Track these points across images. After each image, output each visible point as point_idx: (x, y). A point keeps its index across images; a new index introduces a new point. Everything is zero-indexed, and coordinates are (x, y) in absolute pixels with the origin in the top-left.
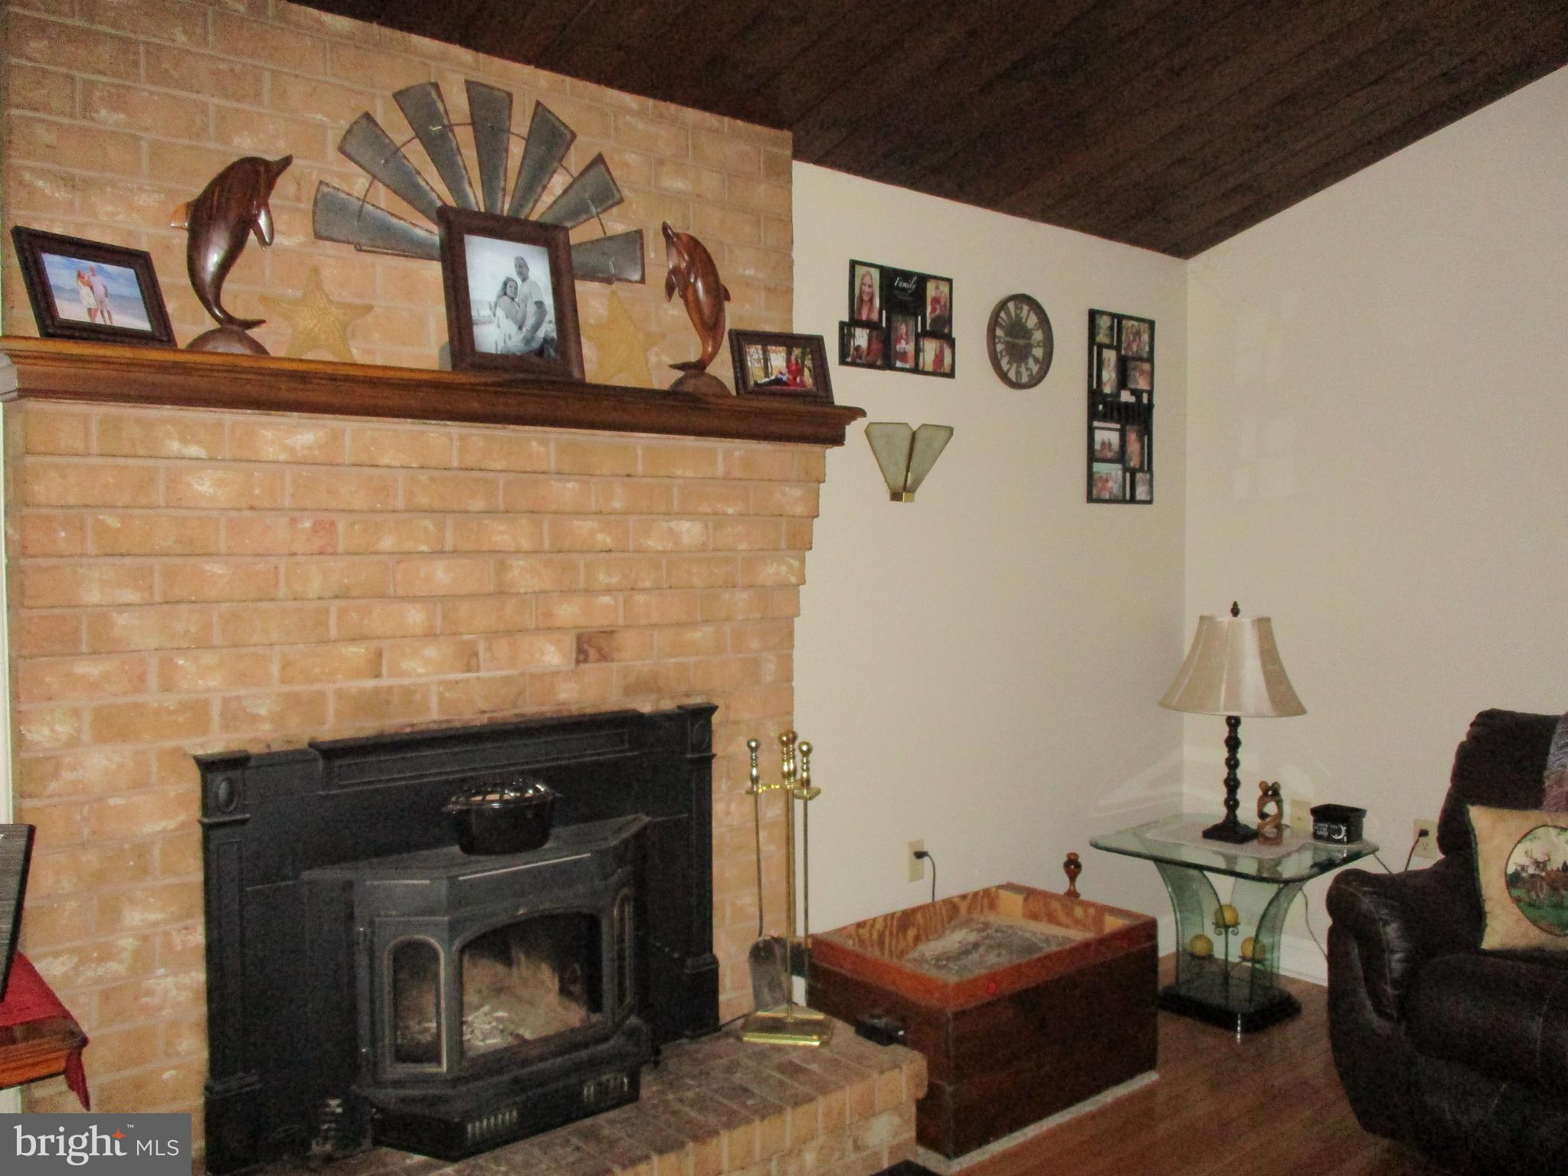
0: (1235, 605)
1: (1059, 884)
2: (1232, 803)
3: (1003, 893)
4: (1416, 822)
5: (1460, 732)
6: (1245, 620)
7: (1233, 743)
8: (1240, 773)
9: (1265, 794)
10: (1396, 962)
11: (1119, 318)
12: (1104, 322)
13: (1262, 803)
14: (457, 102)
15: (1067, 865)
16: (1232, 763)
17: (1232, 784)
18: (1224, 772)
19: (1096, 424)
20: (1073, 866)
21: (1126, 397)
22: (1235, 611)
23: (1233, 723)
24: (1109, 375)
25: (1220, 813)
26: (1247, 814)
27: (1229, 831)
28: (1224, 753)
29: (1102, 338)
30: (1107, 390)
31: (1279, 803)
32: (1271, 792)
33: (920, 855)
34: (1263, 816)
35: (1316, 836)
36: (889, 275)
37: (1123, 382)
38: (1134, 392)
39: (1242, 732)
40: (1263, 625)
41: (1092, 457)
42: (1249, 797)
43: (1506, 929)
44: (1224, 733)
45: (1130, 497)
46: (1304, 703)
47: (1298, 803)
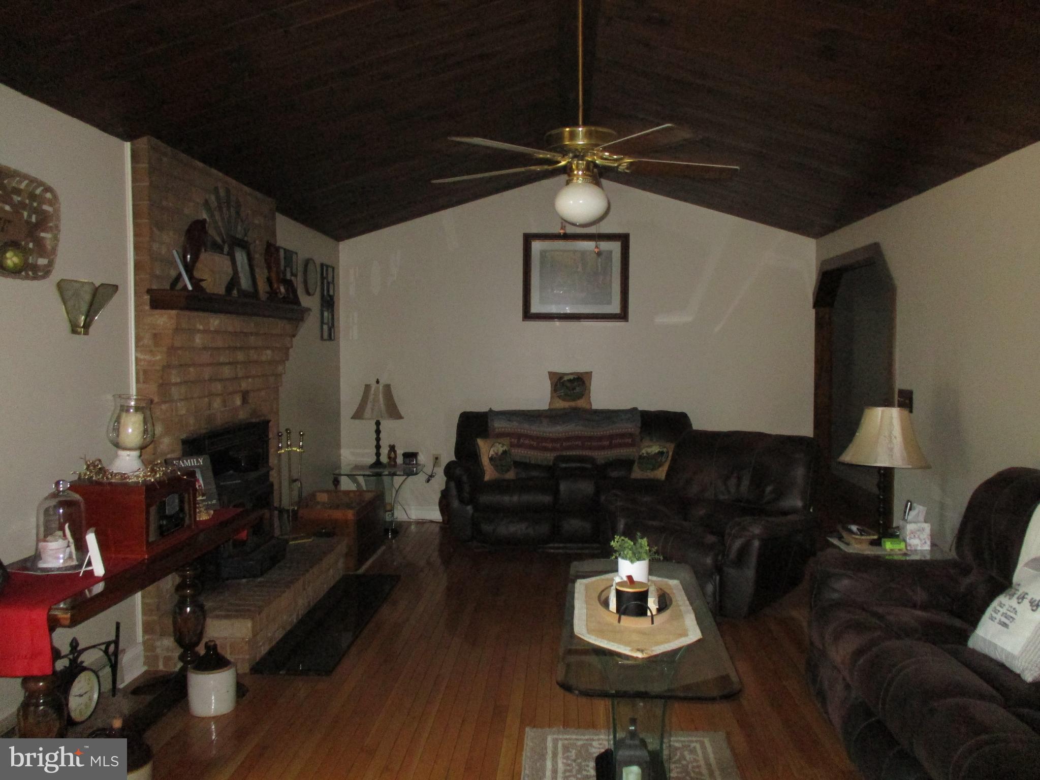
0: (378, 379)
1: (332, 487)
2: (378, 454)
3: (318, 494)
4: (434, 455)
5: (457, 420)
6: (381, 386)
7: (378, 432)
8: (381, 443)
9: (391, 449)
11: (327, 266)
12: (325, 268)
13: (390, 452)
15: (333, 482)
16: (378, 439)
17: (378, 447)
18: (375, 443)
19: (323, 309)
20: (336, 482)
21: (329, 298)
22: (378, 382)
23: (378, 423)
24: (325, 289)
25: (372, 460)
26: (384, 459)
27: (378, 463)
28: (375, 436)
29: (324, 274)
30: (325, 295)
31: (395, 452)
32: (392, 448)
34: (389, 458)
35: (404, 463)
37: (328, 292)
38: (330, 296)
39: (381, 428)
41: (322, 323)
42: (384, 451)
43: (490, 473)
44: (375, 427)
45: (330, 338)
46: (403, 414)
47: (400, 452)
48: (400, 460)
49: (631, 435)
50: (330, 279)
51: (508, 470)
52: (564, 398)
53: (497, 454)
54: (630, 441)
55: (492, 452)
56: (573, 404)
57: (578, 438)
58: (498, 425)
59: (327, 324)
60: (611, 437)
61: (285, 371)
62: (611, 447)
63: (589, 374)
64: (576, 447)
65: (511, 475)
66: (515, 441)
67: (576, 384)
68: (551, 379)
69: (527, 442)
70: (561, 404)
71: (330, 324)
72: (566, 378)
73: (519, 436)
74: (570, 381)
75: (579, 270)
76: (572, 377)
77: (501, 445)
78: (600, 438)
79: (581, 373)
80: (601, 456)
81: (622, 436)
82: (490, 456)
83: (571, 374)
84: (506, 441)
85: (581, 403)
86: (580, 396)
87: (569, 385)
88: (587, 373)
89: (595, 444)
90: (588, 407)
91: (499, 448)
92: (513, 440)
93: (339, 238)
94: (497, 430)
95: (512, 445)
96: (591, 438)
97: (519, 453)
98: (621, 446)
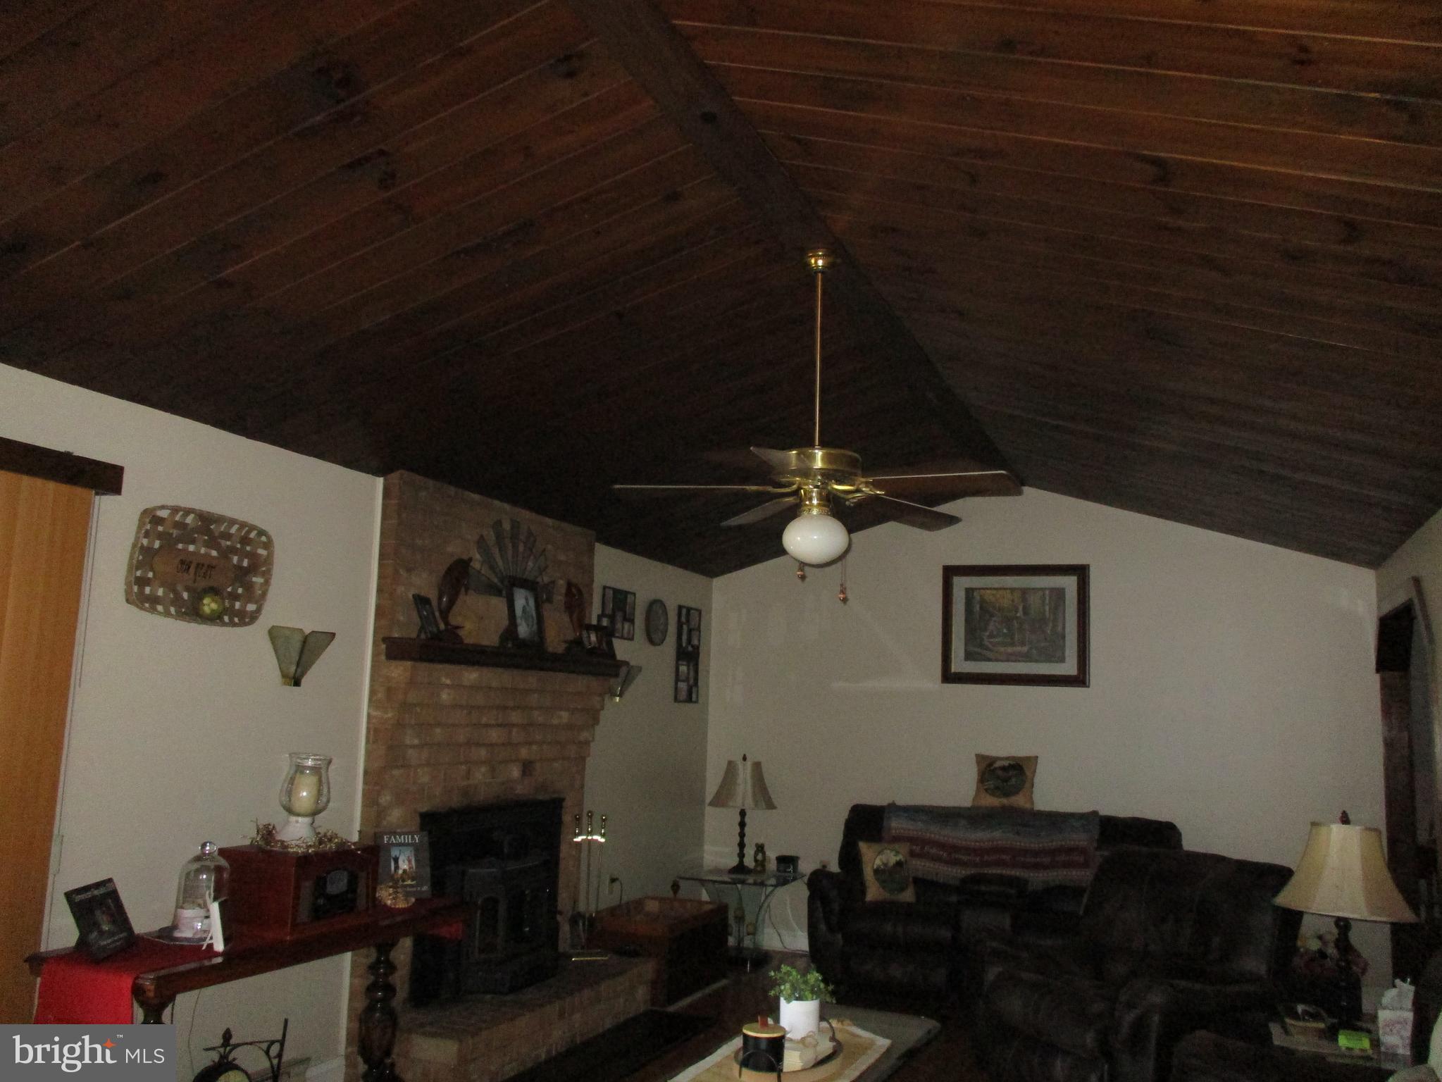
0: (745, 755)
1: (671, 894)
2: (741, 855)
3: (647, 901)
5: (844, 815)
6: (749, 764)
7: (742, 825)
8: (746, 840)
9: (758, 849)
10: (836, 907)
11: (689, 610)
12: (684, 611)
13: (756, 854)
14: (507, 526)
15: (673, 886)
16: (742, 835)
17: (742, 845)
18: (738, 839)
19: (680, 662)
20: (675, 887)
21: (690, 649)
22: (745, 758)
23: (743, 813)
24: (684, 637)
25: (734, 861)
26: (749, 862)
27: (740, 868)
28: (738, 829)
29: (683, 619)
30: (684, 645)
31: (764, 853)
32: (760, 848)
33: (613, 880)
34: (756, 861)
35: (778, 870)
36: (616, 591)
37: (689, 641)
38: (693, 646)
39: (747, 820)
40: (757, 766)
41: (677, 680)
42: (750, 852)
43: (874, 892)
44: (738, 819)
45: (689, 699)
46: (776, 803)
47: (772, 854)
48: (772, 866)
49: (1083, 851)
50: (693, 624)
51: (902, 889)
52: (993, 792)
53: (885, 865)
54: (1082, 859)
55: (878, 862)
56: (1005, 801)
57: (1003, 850)
58: (896, 825)
59: (687, 680)
60: (1053, 852)
61: (593, 738)
62: (1052, 866)
63: (1033, 760)
64: (1002, 863)
65: (908, 896)
66: (917, 849)
67: (1011, 773)
68: (978, 763)
69: (934, 851)
70: (990, 801)
71: (692, 682)
72: (998, 764)
73: (925, 842)
74: (1003, 768)
75: (1018, 615)
76: (1006, 763)
77: (894, 853)
78: (1036, 853)
79: (1020, 758)
80: (1038, 879)
81: (1070, 850)
82: (875, 867)
83: (1007, 758)
84: (904, 848)
85: (1019, 801)
86: (1016, 791)
87: (1000, 773)
88: (1028, 759)
89: (1030, 860)
90: (1028, 806)
91: (890, 857)
92: (914, 847)
93: (713, 574)
94: (894, 831)
95: (912, 854)
96: (1025, 852)
97: (922, 867)
98: (1067, 865)
